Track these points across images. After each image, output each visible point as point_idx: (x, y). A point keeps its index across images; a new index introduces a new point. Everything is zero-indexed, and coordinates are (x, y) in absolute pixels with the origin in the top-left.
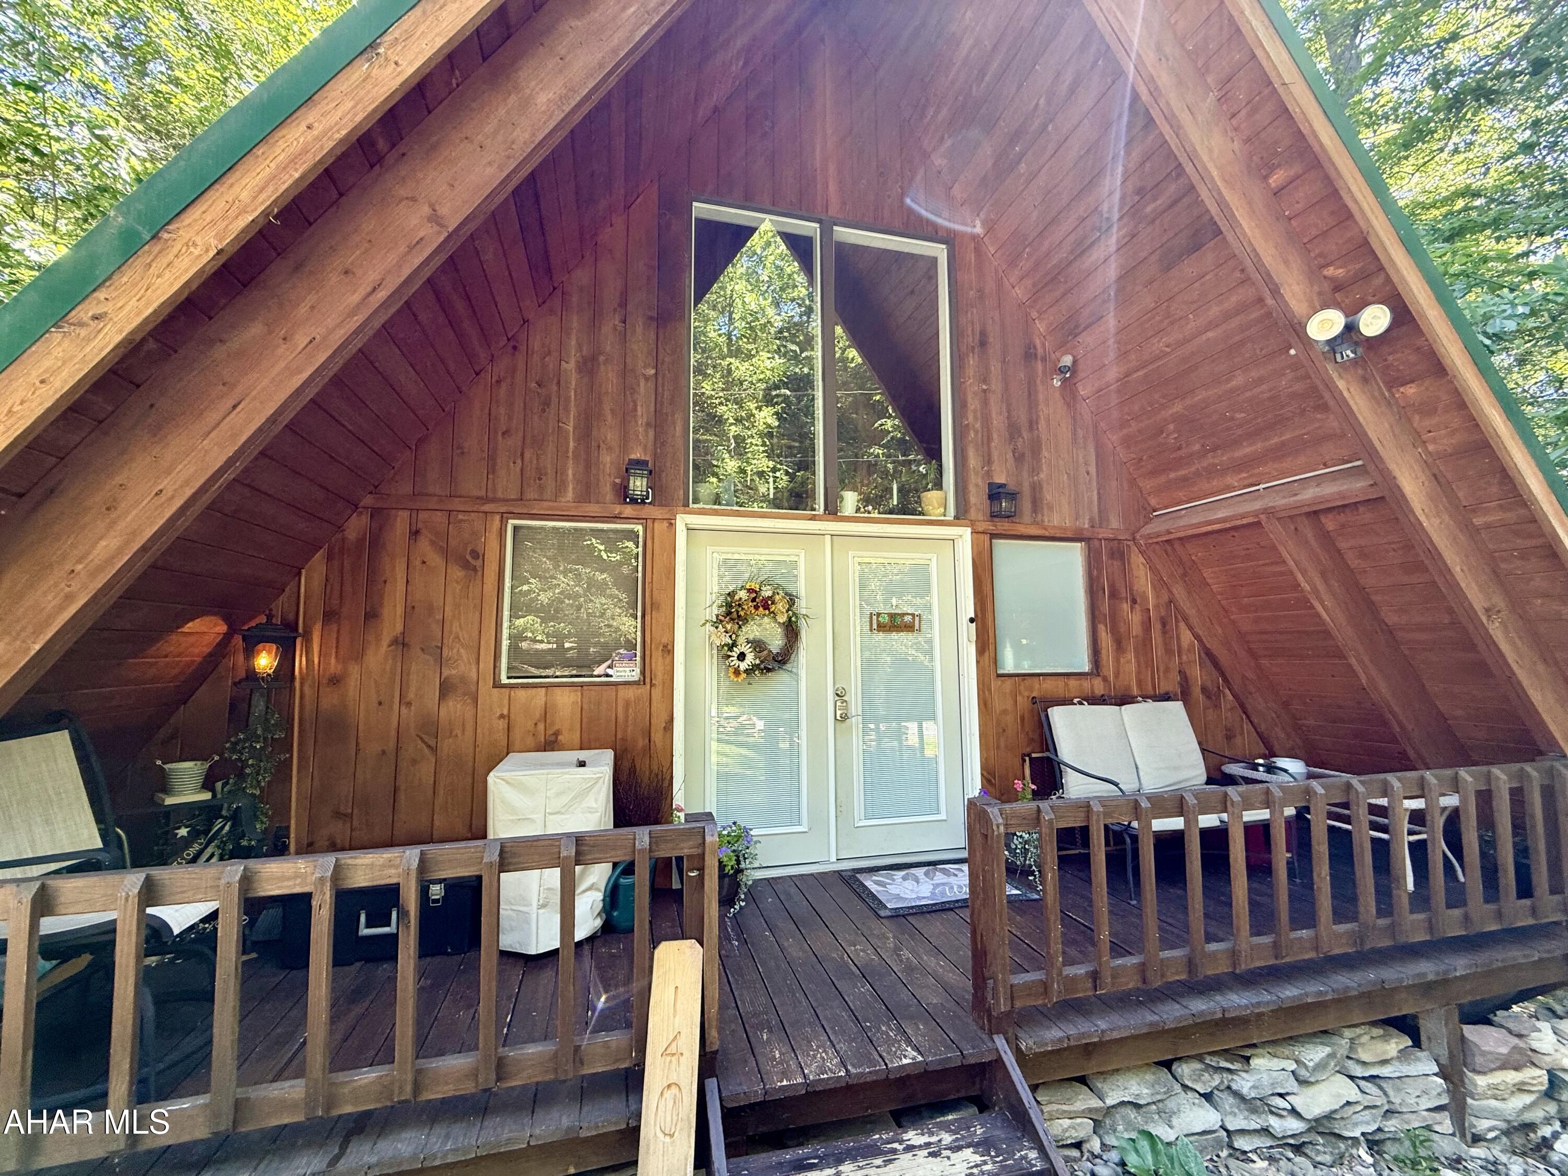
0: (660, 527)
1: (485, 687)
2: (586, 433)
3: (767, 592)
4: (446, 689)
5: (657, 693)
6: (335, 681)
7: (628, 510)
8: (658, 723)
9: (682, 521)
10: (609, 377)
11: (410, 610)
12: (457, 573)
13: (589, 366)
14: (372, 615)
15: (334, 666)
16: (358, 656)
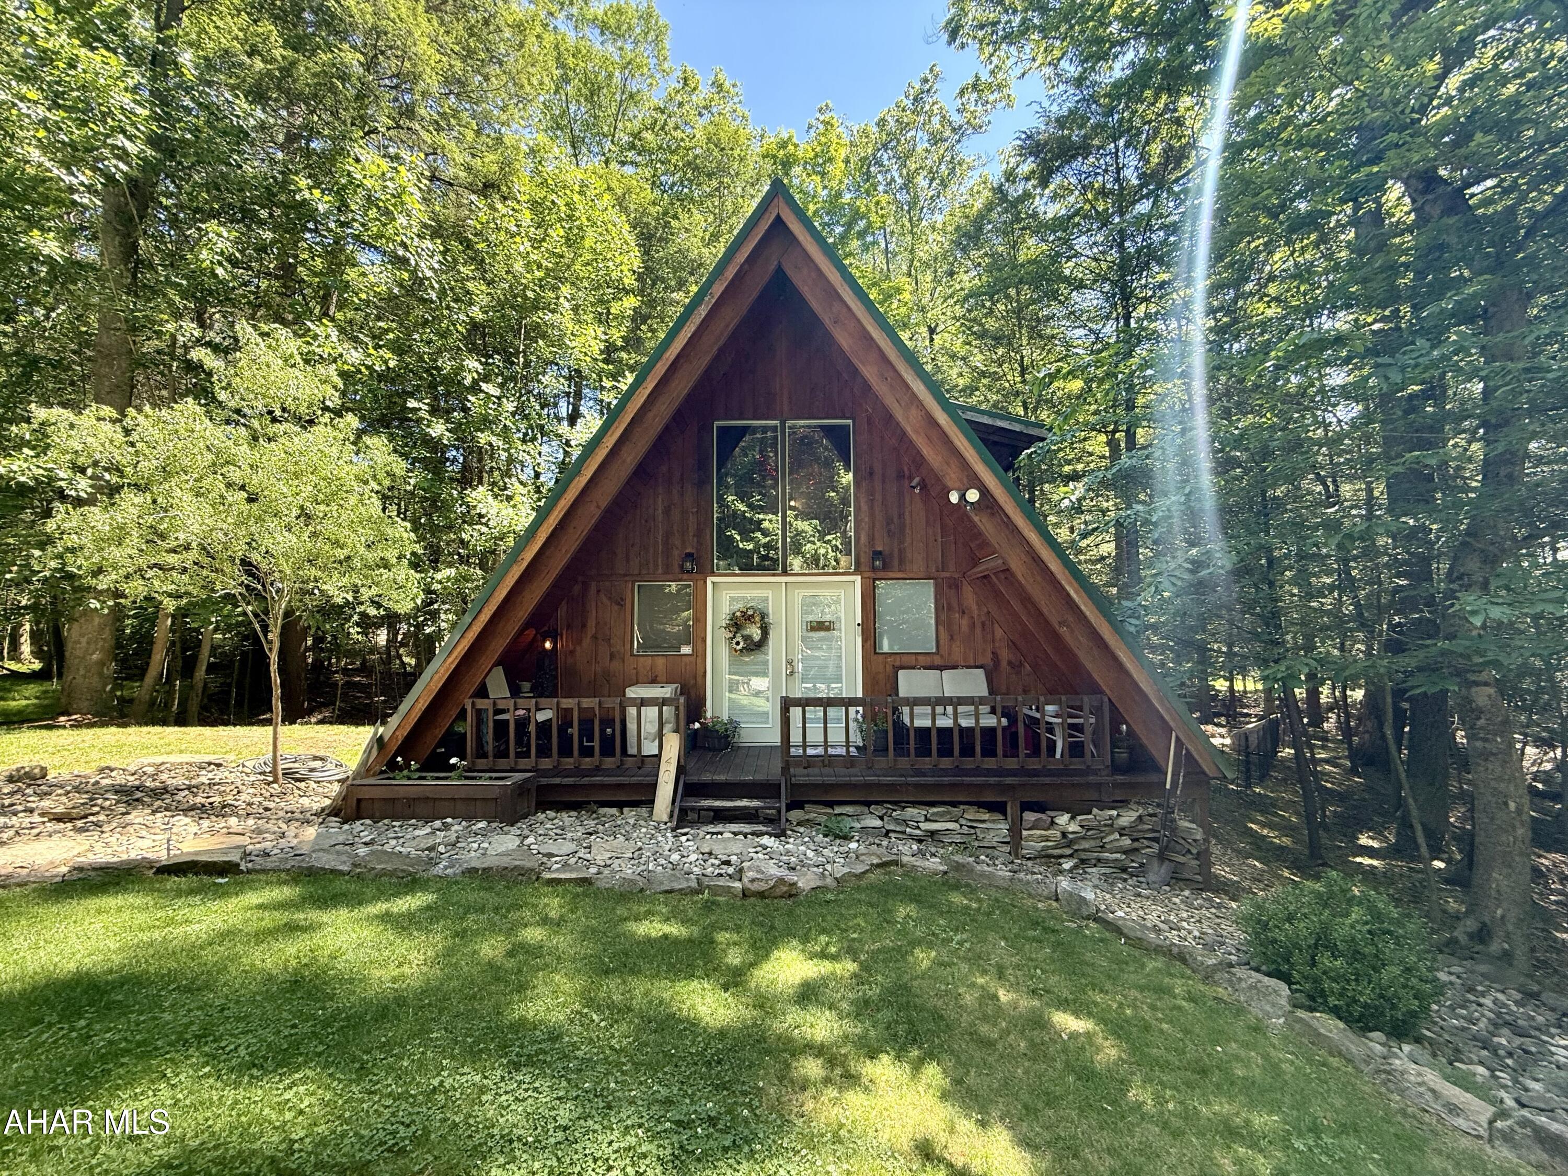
0: (700, 583)
1: (628, 655)
2: (666, 543)
3: (750, 612)
4: (612, 656)
5: (699, 660)
6: (572, 652)
7: (685, 576)
8: (700, 673)
9: (710, 580)
10: (676, 514)
11: (598, 623)
12: (616, 608)
13: (667, 511)
14: (584, 626)
15: (571, 647)
16: (579, 642)
